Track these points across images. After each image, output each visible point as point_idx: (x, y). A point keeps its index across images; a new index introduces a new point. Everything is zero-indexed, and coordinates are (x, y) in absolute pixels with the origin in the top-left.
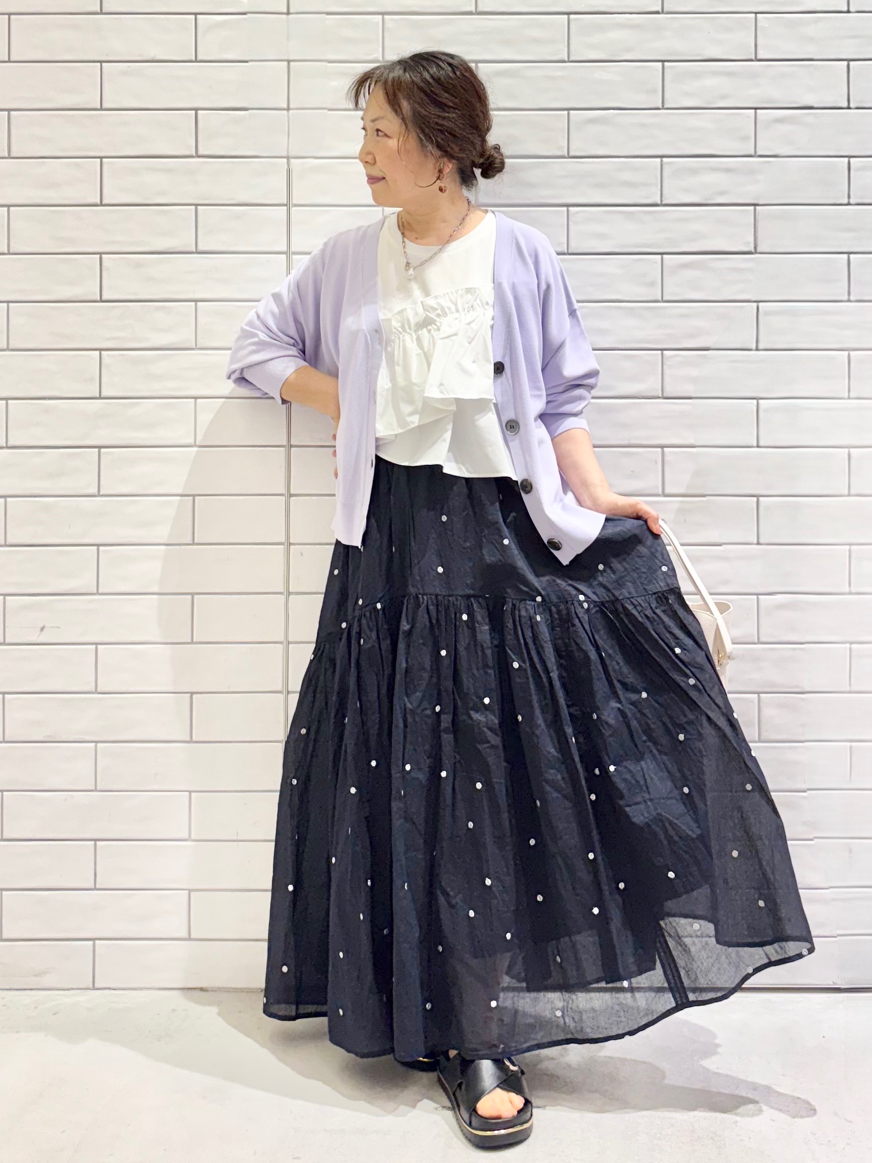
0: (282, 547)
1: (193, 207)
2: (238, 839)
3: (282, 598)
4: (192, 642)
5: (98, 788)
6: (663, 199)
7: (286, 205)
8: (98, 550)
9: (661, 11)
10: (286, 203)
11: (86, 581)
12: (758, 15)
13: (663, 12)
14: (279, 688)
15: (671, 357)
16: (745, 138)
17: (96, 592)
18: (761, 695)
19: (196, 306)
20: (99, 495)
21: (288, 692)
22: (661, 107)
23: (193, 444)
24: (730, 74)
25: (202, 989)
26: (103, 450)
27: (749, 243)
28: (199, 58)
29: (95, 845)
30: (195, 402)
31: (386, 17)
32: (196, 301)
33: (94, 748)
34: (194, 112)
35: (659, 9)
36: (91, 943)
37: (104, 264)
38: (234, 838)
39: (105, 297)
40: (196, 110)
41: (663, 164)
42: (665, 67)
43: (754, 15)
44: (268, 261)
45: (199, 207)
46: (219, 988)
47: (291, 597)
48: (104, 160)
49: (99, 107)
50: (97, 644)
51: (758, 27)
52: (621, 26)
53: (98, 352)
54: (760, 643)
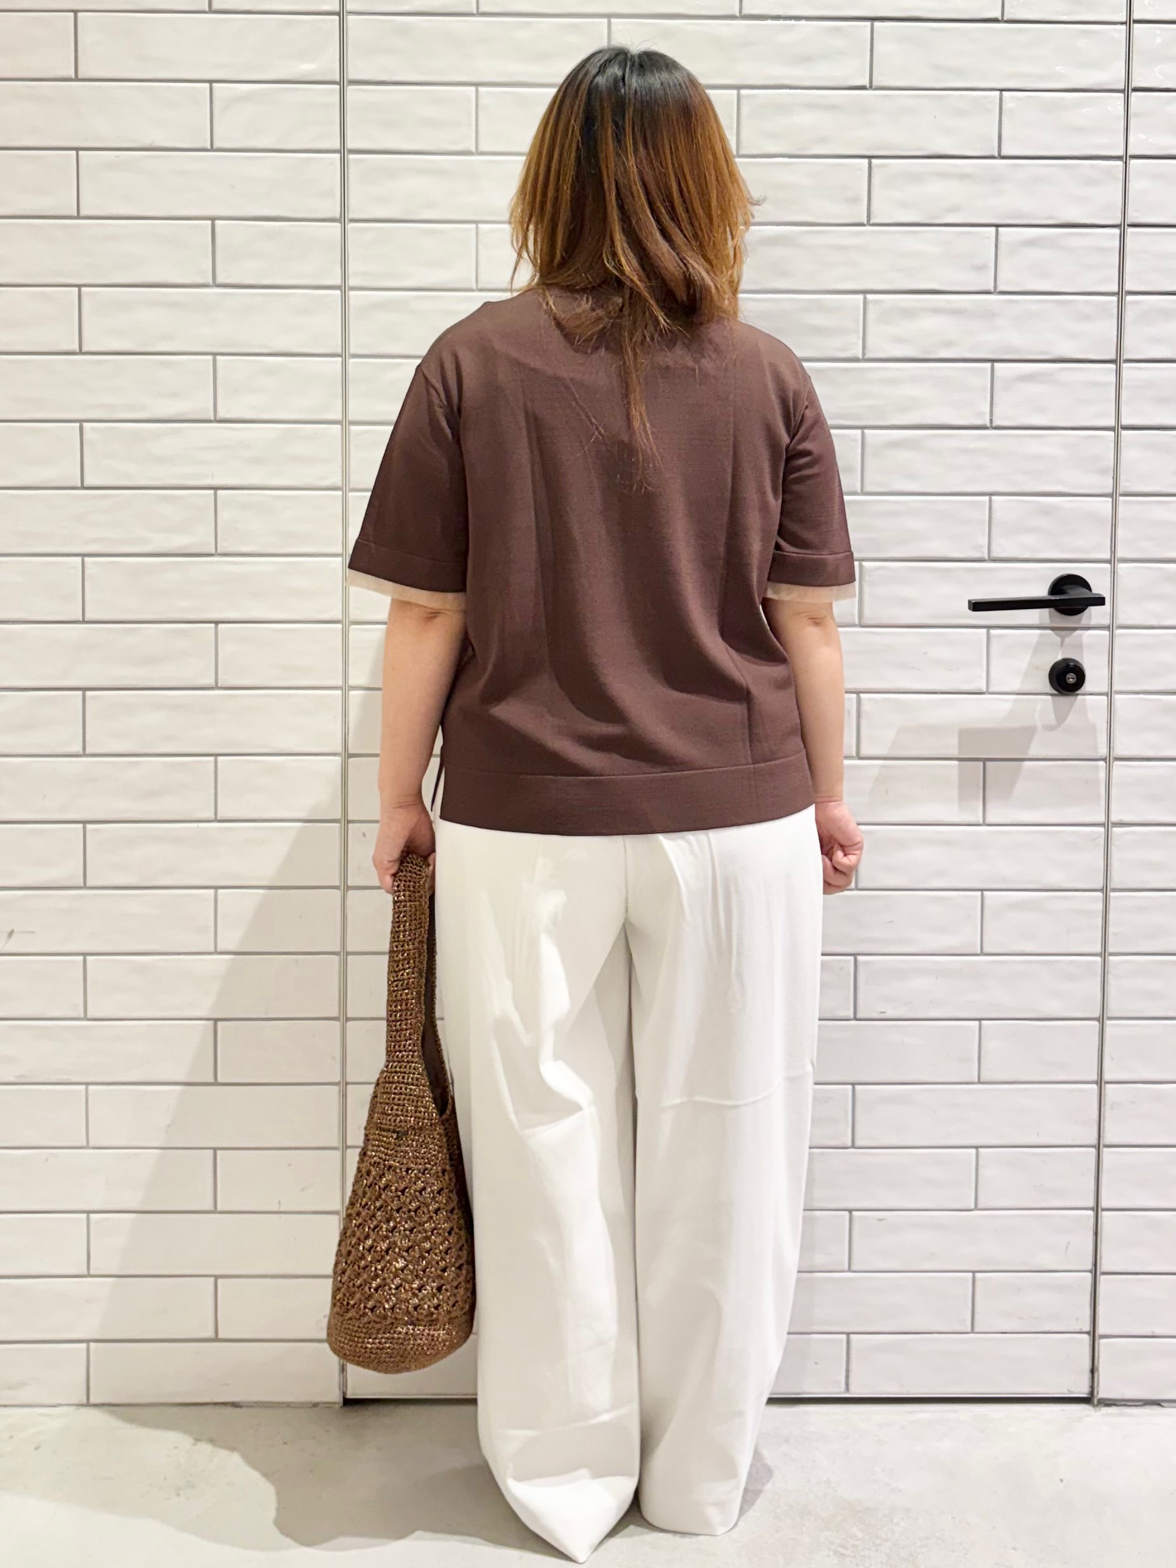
0: (337, 825)
1: (210, 358)
2: (283, 1209)
3: (337, 894)
4: (216, 952)
5: (91, 1144)
6: (866, 351)
7: (341, 356)
8: (84, 828)
9: (868, 86)
10: (339, 351)
11: (68, 869)
12: (1004, 93)
13: (871, 87)
14: (335, 1014)
15: (873, 570)
16: (981, 268)
17: (82, 885)
18: (983, 1022)
19: (215, 494)
20: (84, 755)
21: (348, 1019)
22: (865, 223)
23: (214, 686)
24: (964, 177)
25: (235, 1405)
26: (88, 693)
27: (983, 413)
28: (218, 144)
29: (88, 1219)
30: (216, 628)
31: (482, 89)
32: (216, 489)
33: (84, 1093)
34: (209, 222)
35: (866, 83)
36: (84, 1345)
37: (86, 437)
38: (276, 1209)
39: (87, 483)
40: (213, 219)
41: (867, 301)
42: (872, 165)
43: (998, 92)
44: (316, 434)
45: (219, 358)
46: (256, 1403)
47: (350, 892)
48: (84, 289)
49: (76, 215)
50: (85, 954)
51: (1004, 108)
52: (811, 106)
53: (79, 559)
54: (982, 954)
